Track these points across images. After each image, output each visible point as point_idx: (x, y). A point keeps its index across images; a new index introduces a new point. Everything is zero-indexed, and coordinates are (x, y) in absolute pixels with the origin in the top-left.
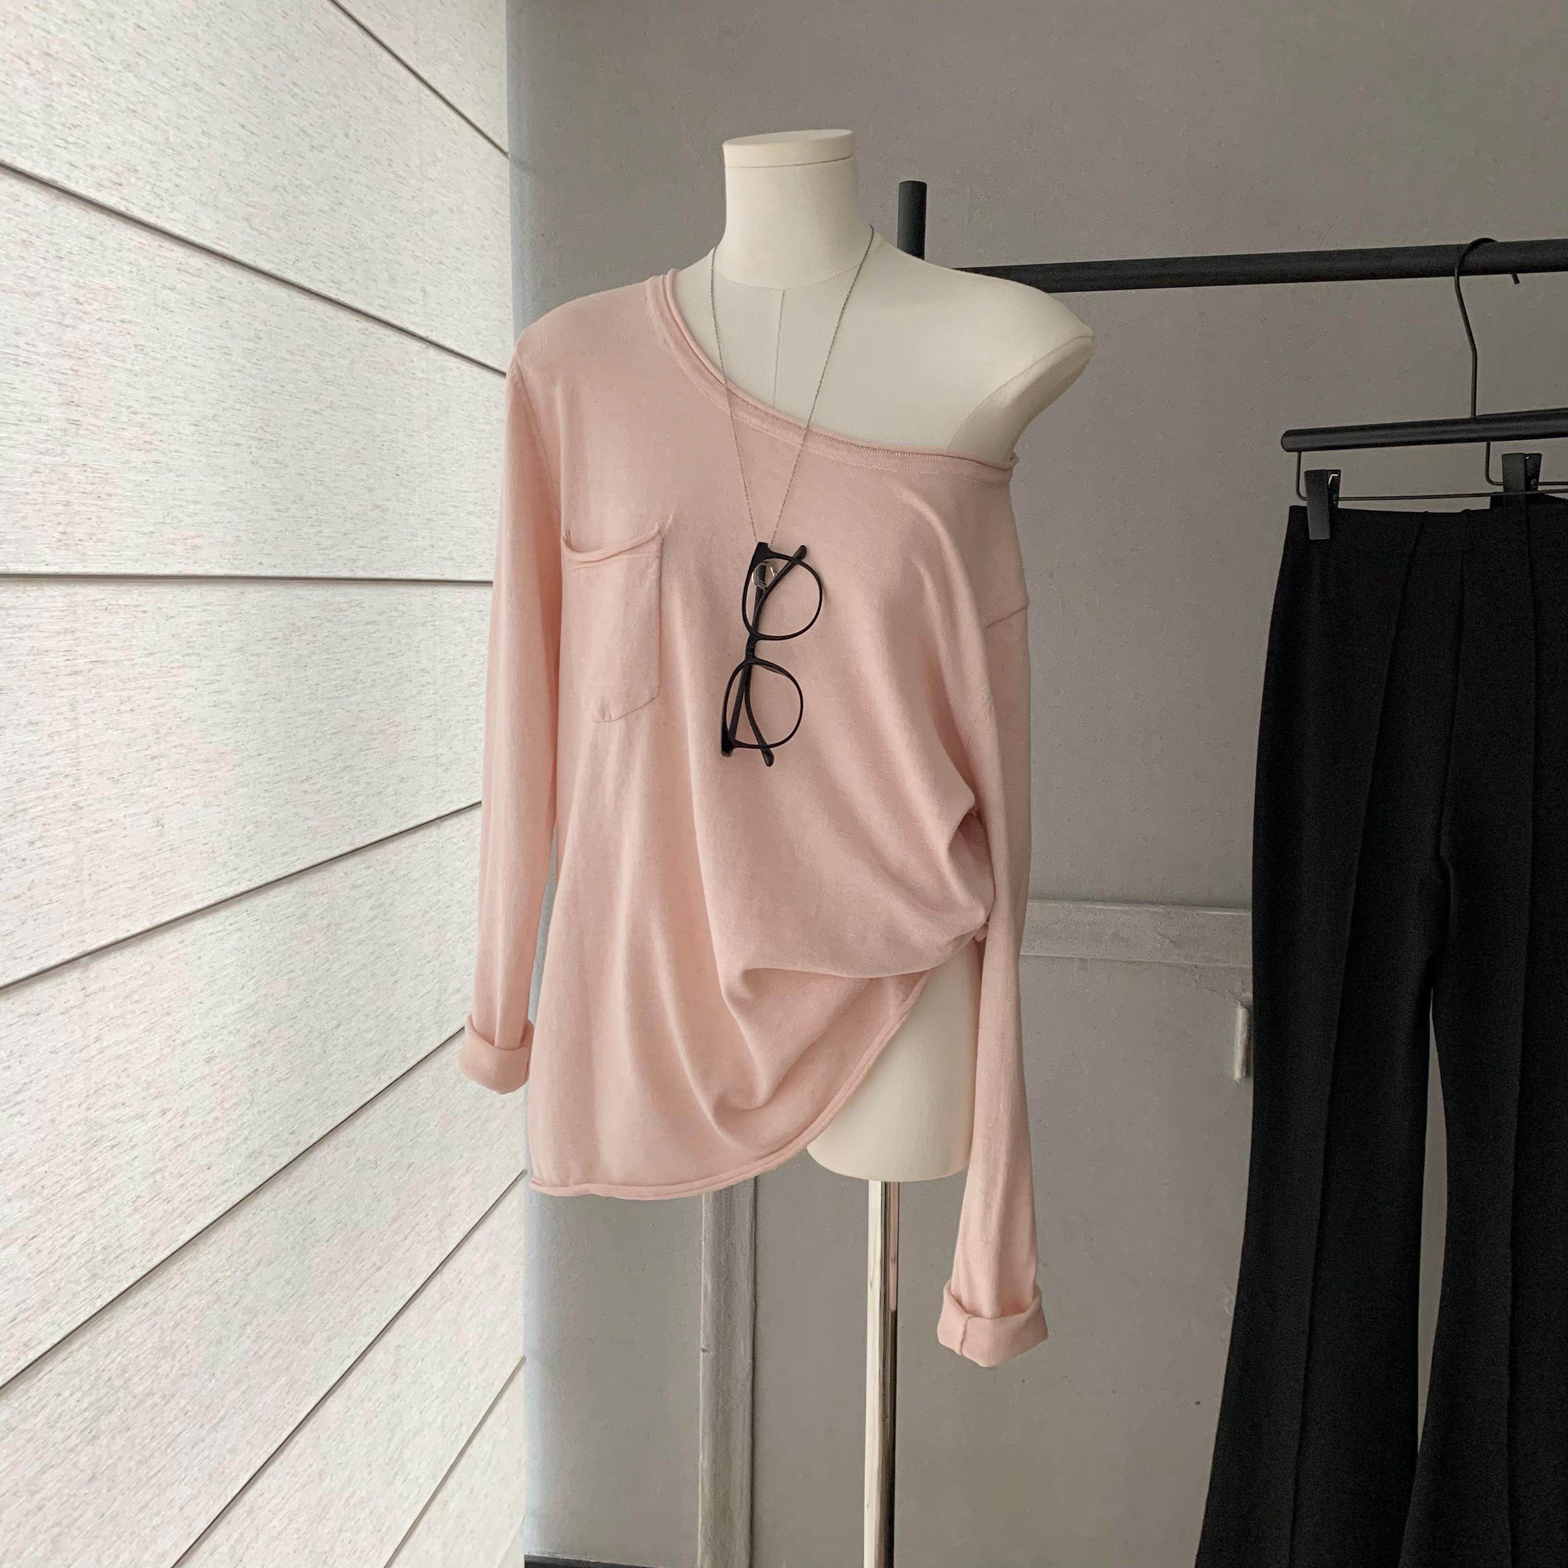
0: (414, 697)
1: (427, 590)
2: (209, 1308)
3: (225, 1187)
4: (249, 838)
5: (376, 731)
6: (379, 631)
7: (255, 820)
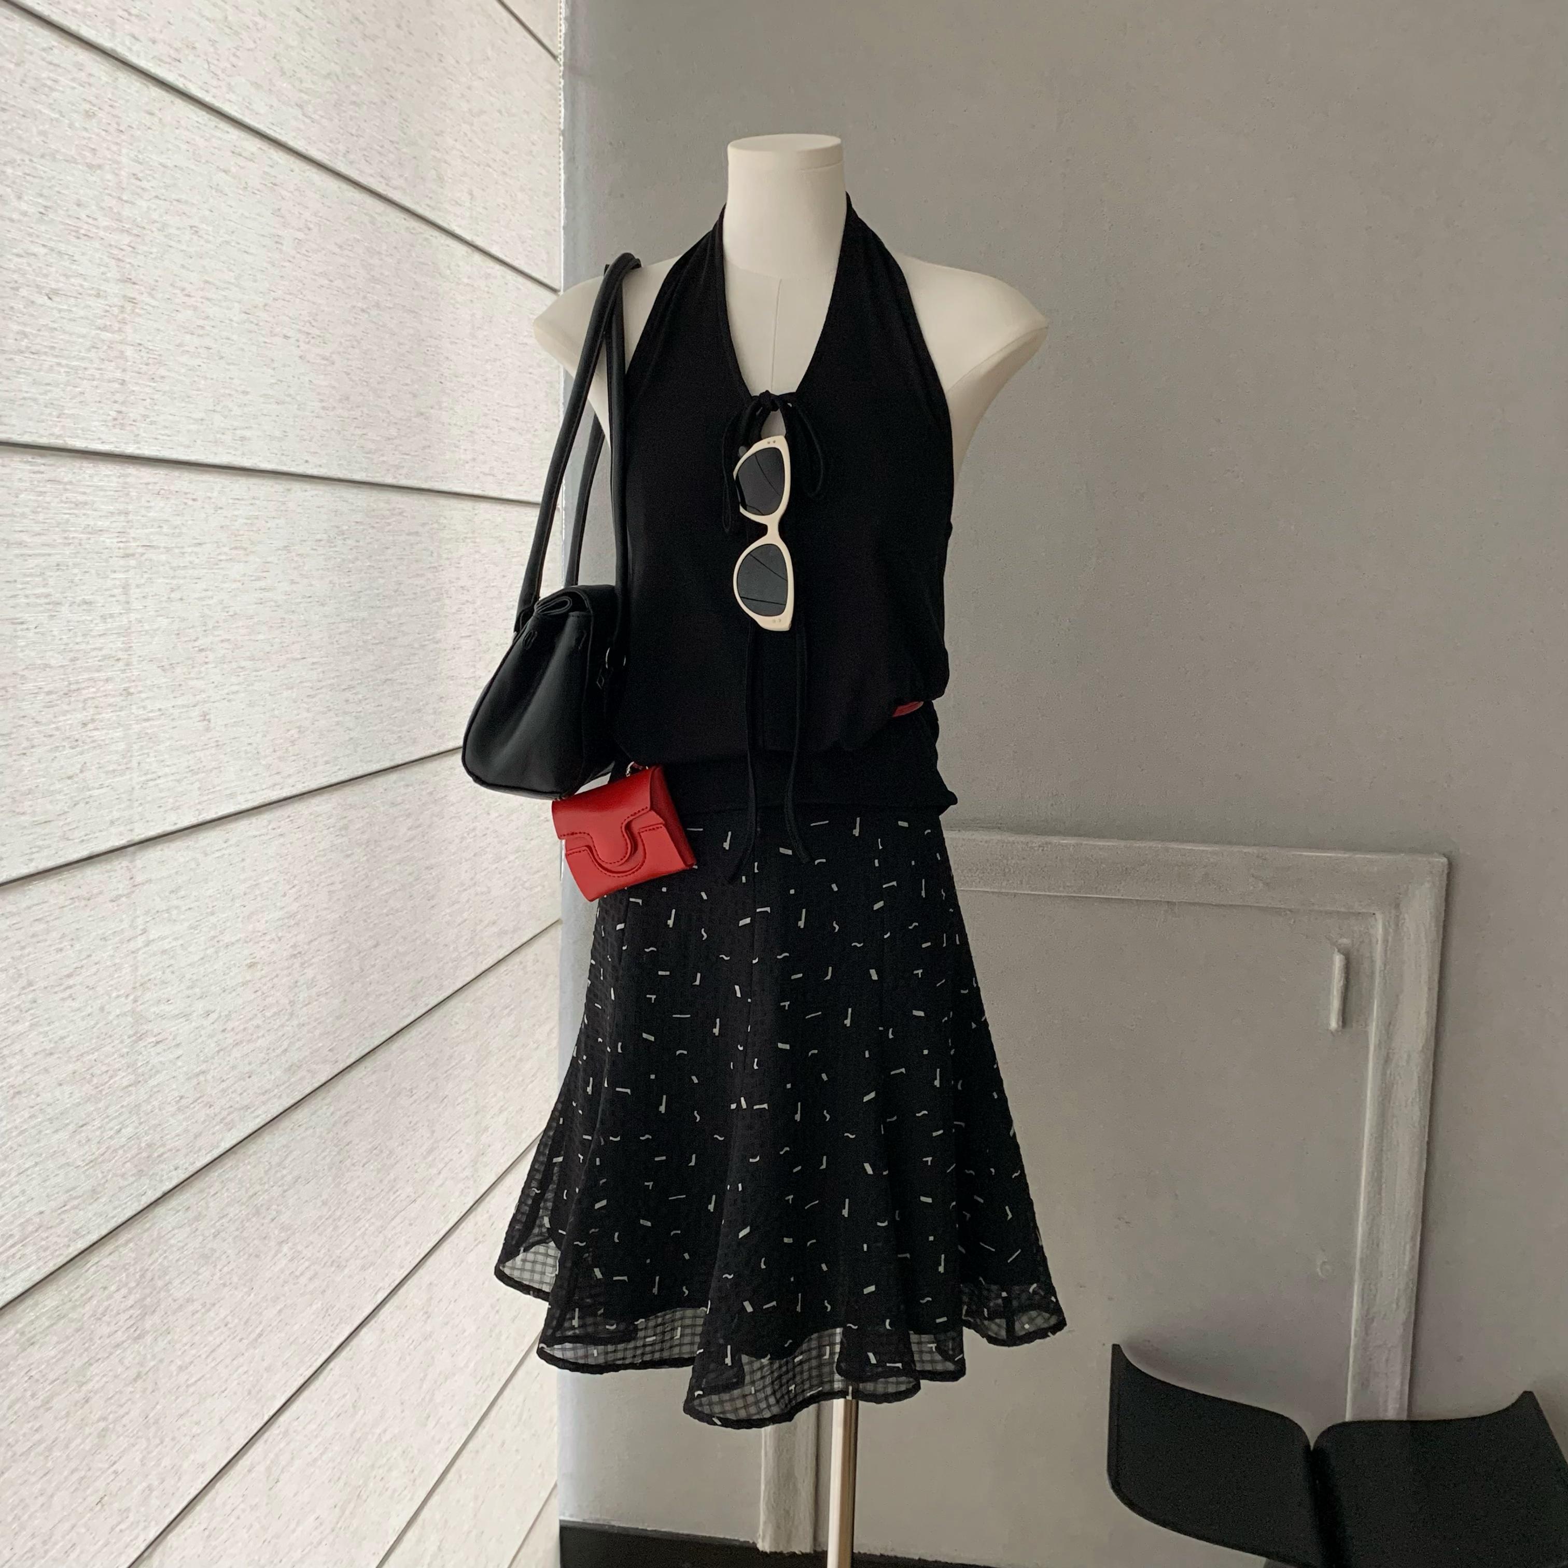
0: (454, 613)
1: (468, 505)
2: (248, 1220)
3: (265, 1098)
4: (292, 742)
5: (416, 645)
6: (420, 542)
7: (298, 724)
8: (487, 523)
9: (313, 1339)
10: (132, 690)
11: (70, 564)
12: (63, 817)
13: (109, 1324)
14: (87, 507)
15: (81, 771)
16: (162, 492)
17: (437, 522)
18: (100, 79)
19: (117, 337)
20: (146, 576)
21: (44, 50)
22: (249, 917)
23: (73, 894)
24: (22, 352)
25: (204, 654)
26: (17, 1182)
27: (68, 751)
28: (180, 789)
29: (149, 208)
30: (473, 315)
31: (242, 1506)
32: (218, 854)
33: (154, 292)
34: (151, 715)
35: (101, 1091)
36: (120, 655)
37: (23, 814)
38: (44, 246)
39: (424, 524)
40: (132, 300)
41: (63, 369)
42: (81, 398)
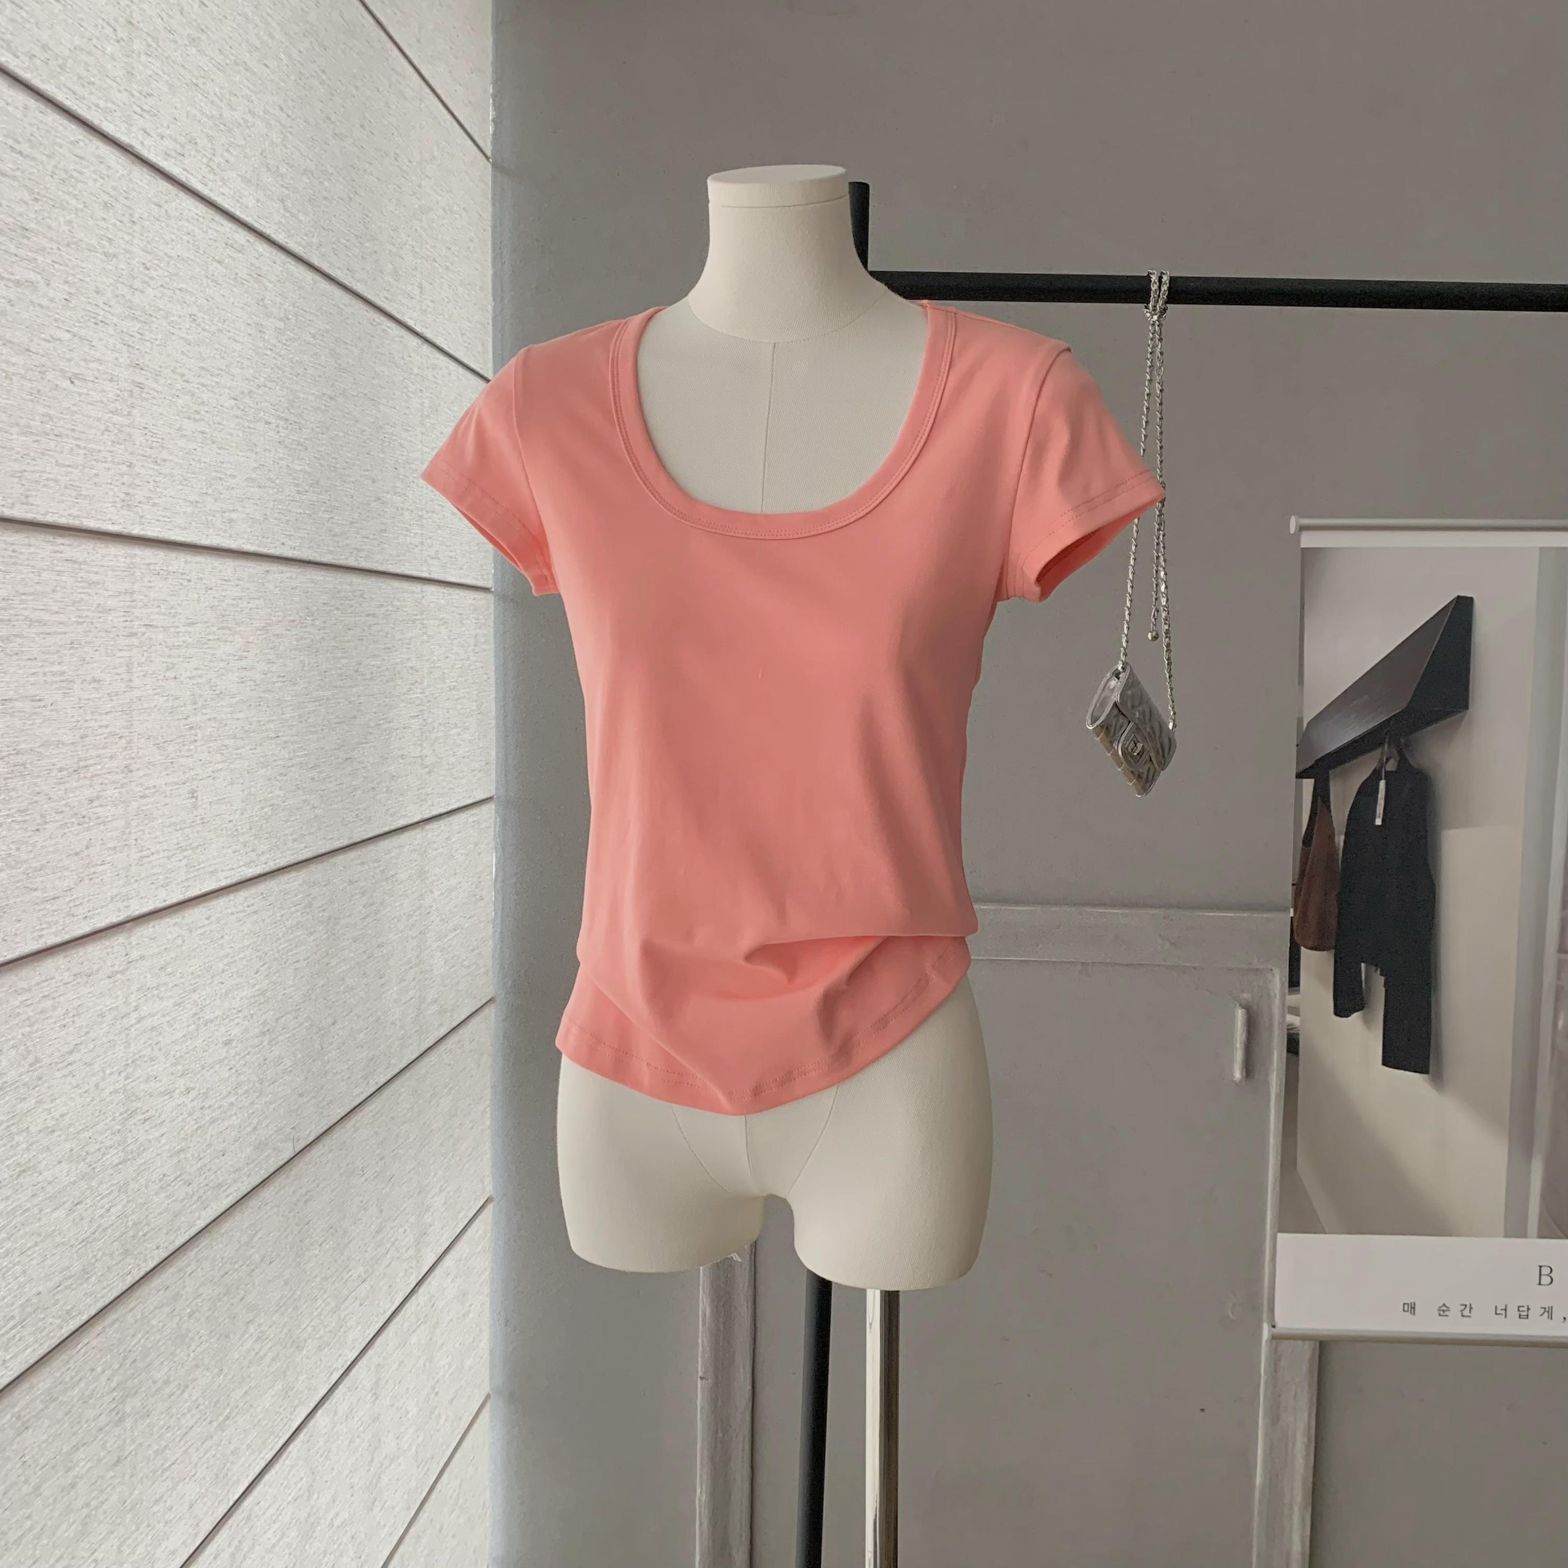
1: (417, 587)
4: (266, 819)
5: (372, 724)
8: (432, 605)
10: (132, 767)
11: (83, 642)
12: (69, 893)
14: (99, 586)
15: (87, 848)
16: (162, 572)
17: (392, 604)
18: (117, 171)
19: (126, 421)
20: (146, 654)
21: (71, 142)
22: (226, 994)
23: (76, 971)
24: (47, 434)
25: (193, 732)
26: (19, 1262)
27: (75, 828)
28: (170, 867)
29: (155, 296)
32: (201, 931)
33: (158, 378)
34: (147, 792)
35: (94, 1169)
36: (123, 732)
37: (36, 889)
38: (68, 331)
39: (381, 606)
40: (140, 385)
41: (82, 452)
42: (96, 480)
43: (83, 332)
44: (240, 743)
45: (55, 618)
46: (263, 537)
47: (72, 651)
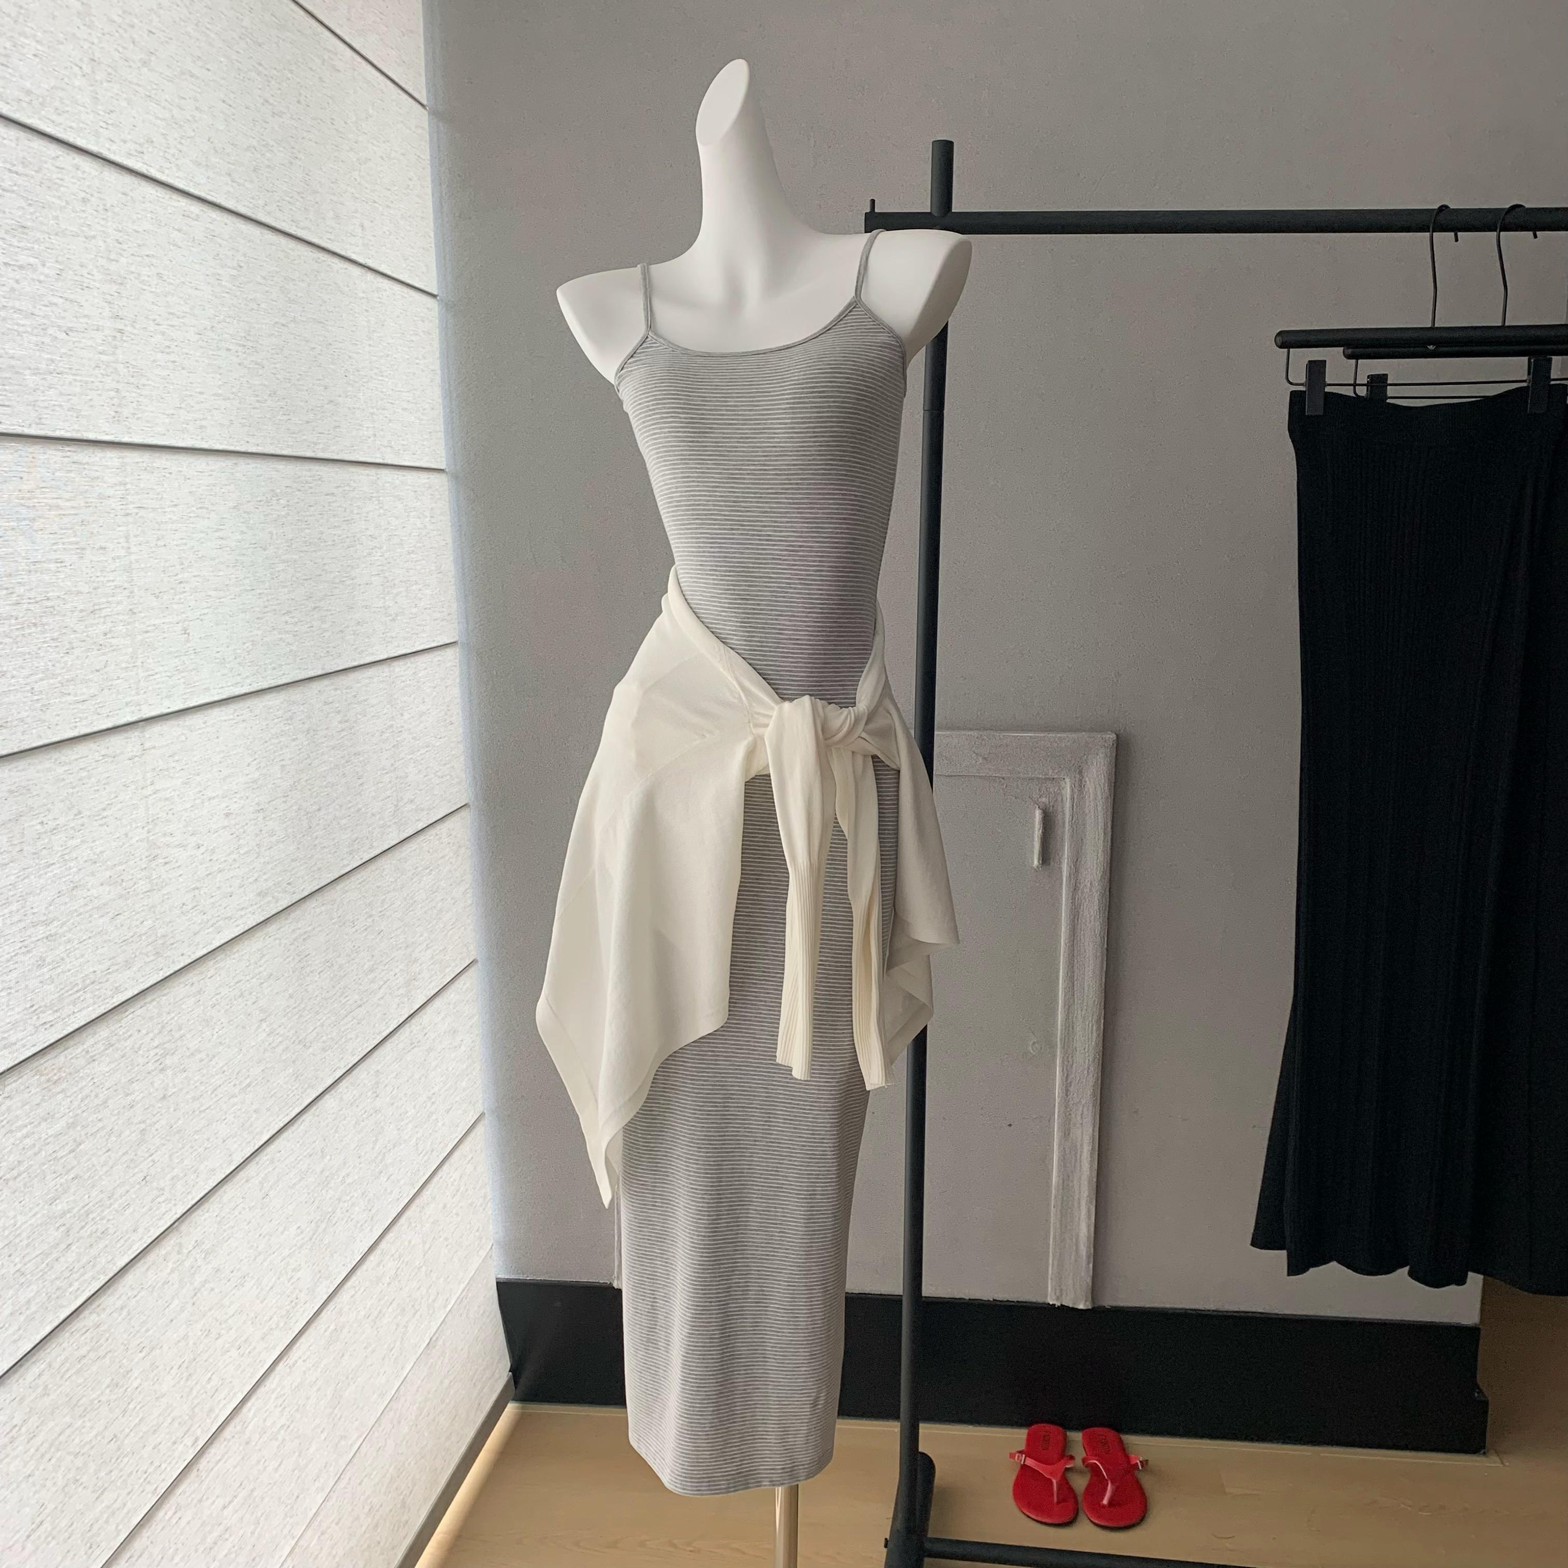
0: (366, 556)
1: (372, 471)
2: (236, 999)
3: (243, 913)
4: (248, 652)
6: (336, 501)
7: (251, 639)
8: (387, 485)
9: (288, 1095)
10: (135, 611)
12: (94, 698)
13: (143, 1056)
15: (105, 667)
16: (148, 468)
17: (349, 485)
18: (90, 174)
19: (111, 358)
20: (140, 529)
21: (53, 158)
22: (224, 779)
23: (103, 753)
24: (51, 373)
25: (182, 585)
26: (78, 948)
27: (96, 652)
28: (170, 683)
29: (128, 263)
30: (368, 321)
31: (242, 1205)
32: (200, 731)
33: (134, 324)
34: (149, 629)
35: (128, 892)
36: (126, 585)
37: (69, 694)
38: (61, 297)
39: (338, 487)
40: (121, 331)
41: (78, 384)
42: (91, 403)
43: (72, 297)
44: (222, 594)
45: (68, 504)
46: (230, 437)
47: (83, 527)
